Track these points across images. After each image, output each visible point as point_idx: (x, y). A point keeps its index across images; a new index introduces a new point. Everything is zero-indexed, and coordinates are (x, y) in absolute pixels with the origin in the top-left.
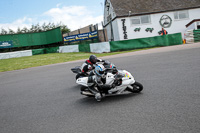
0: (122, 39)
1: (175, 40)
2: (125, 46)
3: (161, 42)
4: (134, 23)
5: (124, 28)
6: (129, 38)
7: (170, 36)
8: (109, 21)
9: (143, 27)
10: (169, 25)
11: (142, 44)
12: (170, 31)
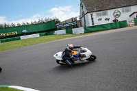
0: (91, 25)
1: (123, 24)
2: (93, 29)
3: (114, 26)
4: (98, 15)
5: (92, 19)
6: (95, 24)
7: (120, 22)
8: (83, 15)
9: (104, 18)
10: (119, 16)
11: (103, 28)
12: (120, 19)
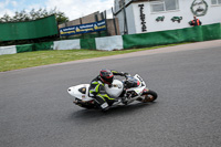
0: (139, 31)
2: (143, 41)
3: (192, 35)
4: (156, 9)
5: (142, 17)
6: (149, 30)
7: (205, 27)
8: (122, 7)
9: (169, 15)
11: (166, 38)
12: (205, 20)
